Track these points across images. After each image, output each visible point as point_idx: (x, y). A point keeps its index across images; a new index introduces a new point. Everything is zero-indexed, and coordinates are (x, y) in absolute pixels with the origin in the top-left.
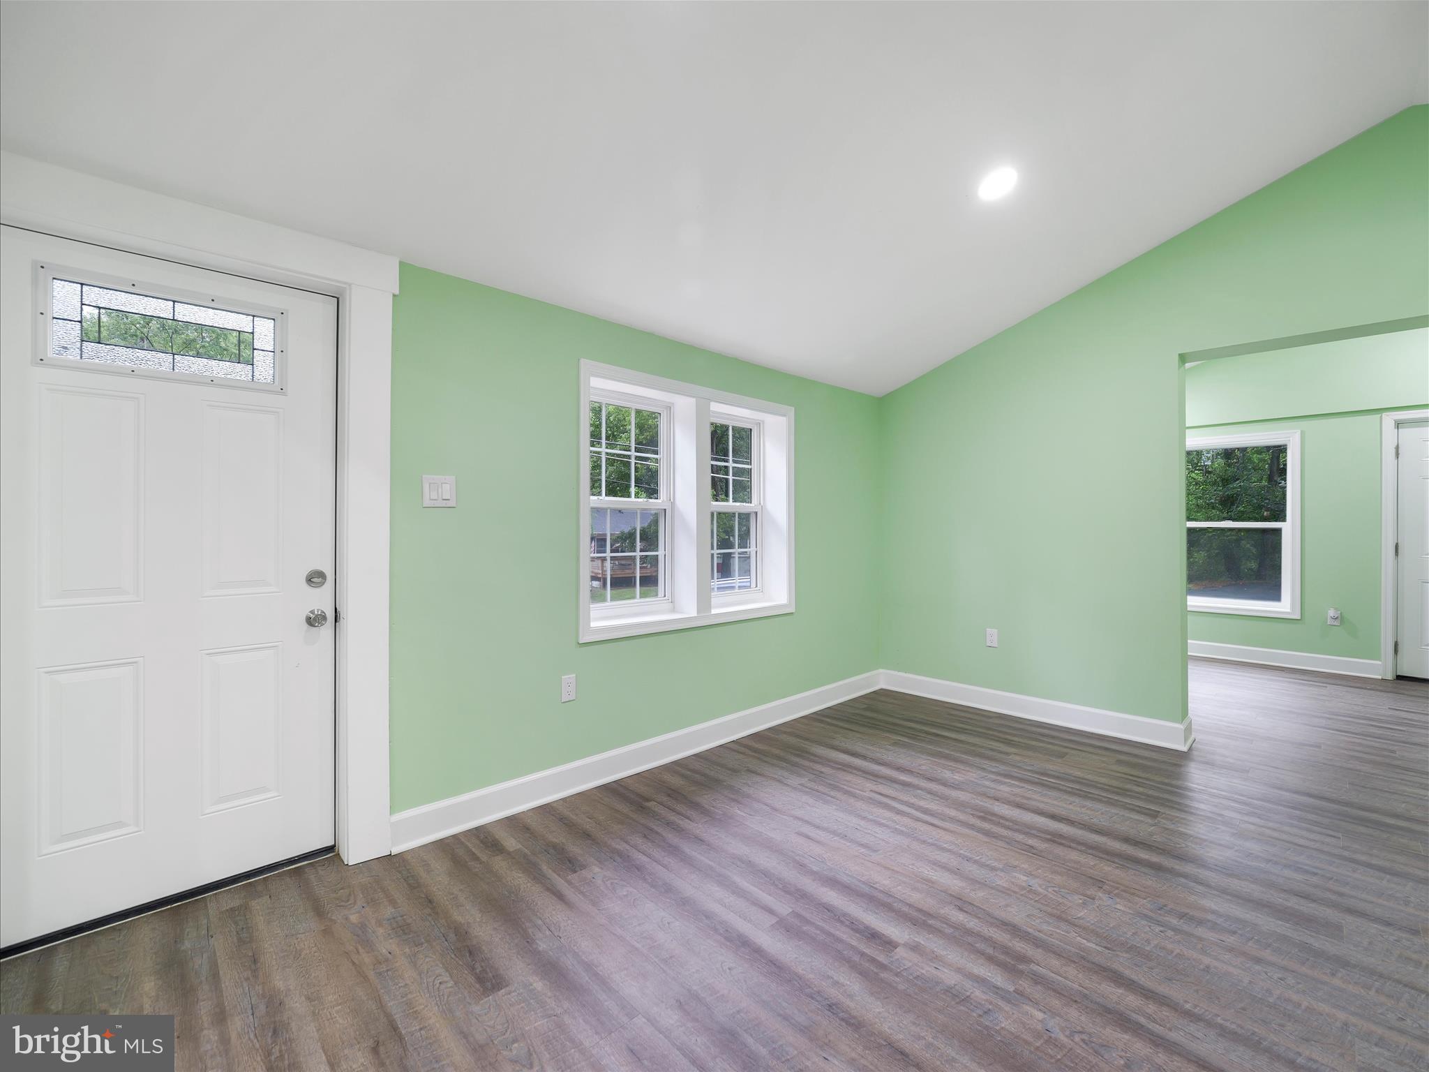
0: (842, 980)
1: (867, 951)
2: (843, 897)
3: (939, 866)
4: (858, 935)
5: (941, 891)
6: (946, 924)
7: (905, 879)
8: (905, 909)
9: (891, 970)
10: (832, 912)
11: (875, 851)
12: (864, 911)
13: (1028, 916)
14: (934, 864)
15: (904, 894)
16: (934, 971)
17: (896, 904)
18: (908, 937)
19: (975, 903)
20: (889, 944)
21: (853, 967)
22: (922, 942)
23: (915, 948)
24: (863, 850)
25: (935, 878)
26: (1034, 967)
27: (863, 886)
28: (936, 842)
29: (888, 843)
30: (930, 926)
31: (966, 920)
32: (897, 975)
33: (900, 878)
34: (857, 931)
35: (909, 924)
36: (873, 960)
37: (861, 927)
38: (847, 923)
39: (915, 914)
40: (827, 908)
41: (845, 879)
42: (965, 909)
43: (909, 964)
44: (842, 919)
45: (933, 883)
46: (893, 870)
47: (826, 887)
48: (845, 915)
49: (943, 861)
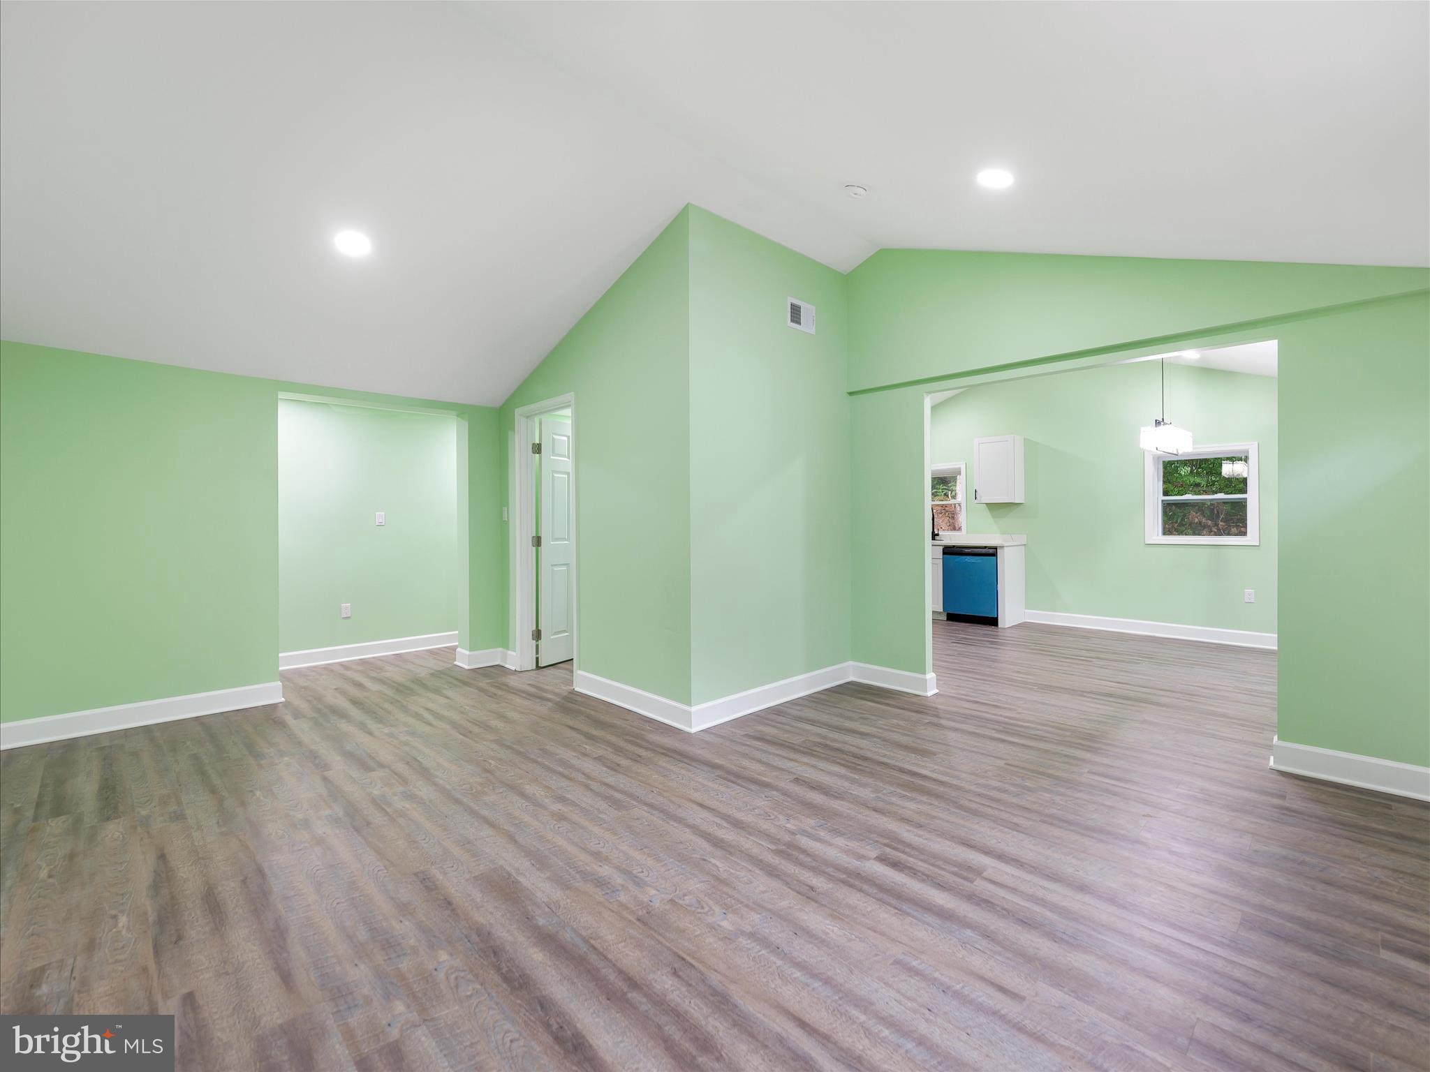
0: (917, 838)
1: (900, 854)
2: (929, 897)
3: (817, 939)
4: (909, 865)
5: (825, 906)
6: (831, 876)
7: (863, 919)
8: (866, 887)
9: (881, 844)
10: (936, 883)
11: (897, 962)
12: (905, 884)
13: (751, 883)
14: (823, 941)
15: (866, 902)
16: (849, 844)
17: (875, 891)
18: (866, 864)
19: (795, 894)
20: (882, 859)
21: (909, 845)
22: (855, 861)
23: (861, 857)
24: (914, 963)
25: (828, 922)
26: (774, 847)
27: (909, 910)
28: (809, 981)
29: (880, 979)
30: (845, 873)
31: (811, 879)
32: (877, 841)
33: (867, 921)
34: (911, 868)
35: (864, 874)
36: (895, 849)
37: (907, 871)
38: (919, 874)
39: (856, 883)
40: (941, 886)
41: (930, 919)
42: (808, 888)
43: (868, 847)
44: (924, 877)
45: (831, 915)
46: (875, 932)
47: (948, 908)
48: (923, 881)
49: (811, 946)
